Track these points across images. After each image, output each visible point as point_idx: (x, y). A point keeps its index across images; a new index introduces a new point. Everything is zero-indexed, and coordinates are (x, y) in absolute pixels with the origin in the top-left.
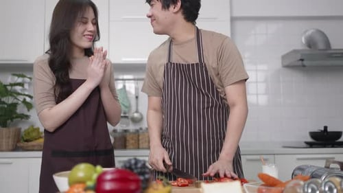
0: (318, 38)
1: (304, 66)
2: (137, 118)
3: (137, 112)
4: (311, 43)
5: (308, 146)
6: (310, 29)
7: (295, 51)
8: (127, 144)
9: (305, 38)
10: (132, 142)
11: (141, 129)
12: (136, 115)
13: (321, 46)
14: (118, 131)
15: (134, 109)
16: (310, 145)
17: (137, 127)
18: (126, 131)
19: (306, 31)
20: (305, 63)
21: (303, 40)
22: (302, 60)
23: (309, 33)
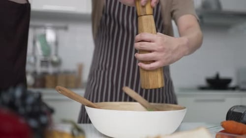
11: (59, 72)
14: (39, 73)
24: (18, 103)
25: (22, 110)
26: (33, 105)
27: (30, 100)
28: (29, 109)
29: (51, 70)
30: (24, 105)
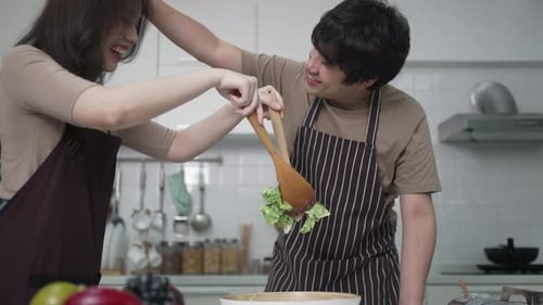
0: (497, 96)
1: (474, 141)
2: (201, 223)
3: (202, 213)
4: (485, 104)
5: (482, 272)
6: (483, 82)
7: (459, 117)
8: (185, 266)
9: (476, 97)
10: (191, 261)
11: (207, 241)
12: (199, 218)
13: (502, 108)
14: (170, 244)
15: (196, 207)
16: (487, 270)
17: (202, 239)
18: (182, 244)
19: (478, 85)
20: (475, 135)
21: (473, 100)
22: (470, 130)
23: (483, 87)
24: (143, 288)
25: (146, 295)
26: (158, 290)
27: (155, 285)
28: (154, 294)
29: (192, 238)
30: (149, 290)
